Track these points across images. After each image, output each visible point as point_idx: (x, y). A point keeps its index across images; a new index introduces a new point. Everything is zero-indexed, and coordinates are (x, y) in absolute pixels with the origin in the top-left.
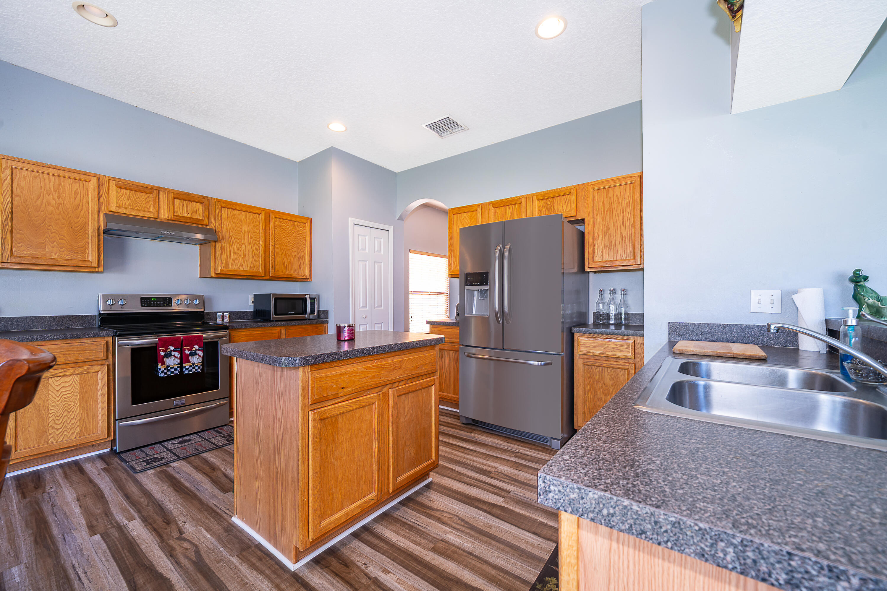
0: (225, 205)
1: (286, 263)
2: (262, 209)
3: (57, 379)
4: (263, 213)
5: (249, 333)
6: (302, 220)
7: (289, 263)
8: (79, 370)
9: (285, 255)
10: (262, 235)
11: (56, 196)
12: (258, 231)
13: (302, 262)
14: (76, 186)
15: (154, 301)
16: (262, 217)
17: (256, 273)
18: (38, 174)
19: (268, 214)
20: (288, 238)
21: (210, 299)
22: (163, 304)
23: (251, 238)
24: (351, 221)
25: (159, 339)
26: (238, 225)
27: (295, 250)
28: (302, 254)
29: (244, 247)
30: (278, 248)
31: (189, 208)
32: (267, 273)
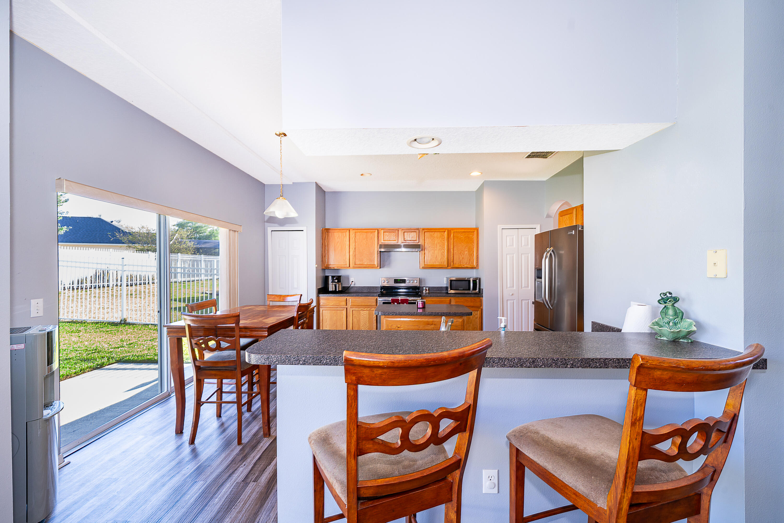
0: (426, 231)
1: (461, 258)
2: (446, 229)
3: (362, 311)
4: (447, 231)
5: (432, 299)
6: (472, 231)
7: (463, 258)
8: (368, 309)
9: (460, 254)
10: (446, 244)
11: (366, 240)
12: (444, 242)
13: (471, 257)
14: (371, 235)
15: (399, 281)
16: (446, 233)
17: (443, 265)
18: (361, 233)
19: (449, 231)
20: (462, 243)
21: (424, 280)
22: (402, 282)
23: (440, 246)
24: (500, 227)
25: (391, 299)
26: (433, 240)
27: (467, 250)
28: (471, 252)
29: (436, 251)
30: (455, 250)
31: (410, 236)
32: (449, 265)
